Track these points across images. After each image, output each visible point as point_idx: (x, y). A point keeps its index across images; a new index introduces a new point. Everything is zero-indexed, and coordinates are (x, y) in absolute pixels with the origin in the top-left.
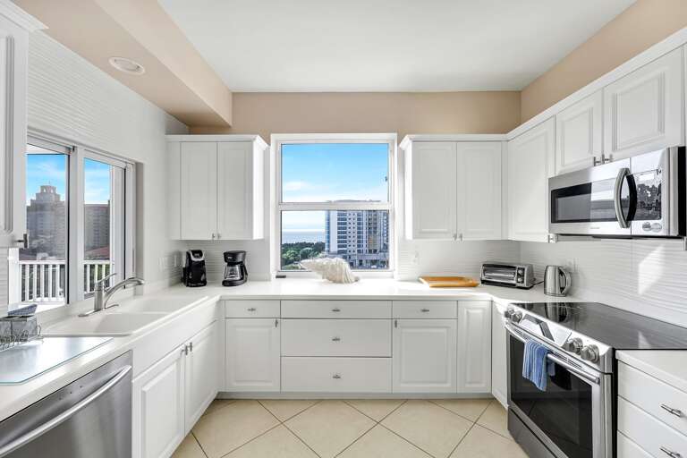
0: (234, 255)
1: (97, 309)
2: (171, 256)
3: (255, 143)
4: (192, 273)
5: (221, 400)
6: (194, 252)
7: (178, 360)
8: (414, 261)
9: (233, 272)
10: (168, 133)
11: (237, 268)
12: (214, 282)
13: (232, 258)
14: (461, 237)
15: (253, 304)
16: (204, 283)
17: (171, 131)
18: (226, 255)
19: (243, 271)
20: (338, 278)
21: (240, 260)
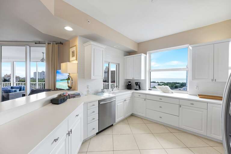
0: (137, 83)
1: (112, 91)
2: (125, 82)
3: (142, 56)
4: (129, 86)
5: (132, 115)
6: (129, 82)
7: (123, 102)
8: (196, 88)
9: (137, 87)
10: (124, 56)
11: (138, 86)
12: (133, 89)
13: (137, 84)
14: (215, 80)
15: (139, 94)
16: (131, 89)
17: (126, 55)
18: (135, 83)
19: (139, 87)
20: (165, 91)
21: (139, 84)
